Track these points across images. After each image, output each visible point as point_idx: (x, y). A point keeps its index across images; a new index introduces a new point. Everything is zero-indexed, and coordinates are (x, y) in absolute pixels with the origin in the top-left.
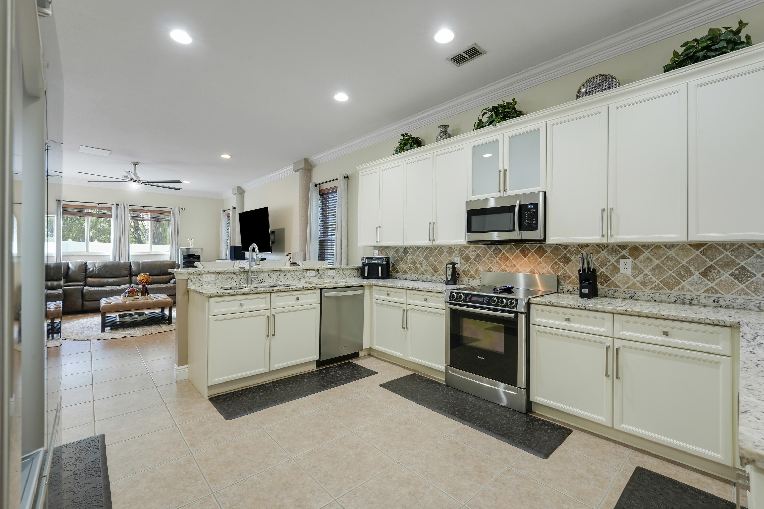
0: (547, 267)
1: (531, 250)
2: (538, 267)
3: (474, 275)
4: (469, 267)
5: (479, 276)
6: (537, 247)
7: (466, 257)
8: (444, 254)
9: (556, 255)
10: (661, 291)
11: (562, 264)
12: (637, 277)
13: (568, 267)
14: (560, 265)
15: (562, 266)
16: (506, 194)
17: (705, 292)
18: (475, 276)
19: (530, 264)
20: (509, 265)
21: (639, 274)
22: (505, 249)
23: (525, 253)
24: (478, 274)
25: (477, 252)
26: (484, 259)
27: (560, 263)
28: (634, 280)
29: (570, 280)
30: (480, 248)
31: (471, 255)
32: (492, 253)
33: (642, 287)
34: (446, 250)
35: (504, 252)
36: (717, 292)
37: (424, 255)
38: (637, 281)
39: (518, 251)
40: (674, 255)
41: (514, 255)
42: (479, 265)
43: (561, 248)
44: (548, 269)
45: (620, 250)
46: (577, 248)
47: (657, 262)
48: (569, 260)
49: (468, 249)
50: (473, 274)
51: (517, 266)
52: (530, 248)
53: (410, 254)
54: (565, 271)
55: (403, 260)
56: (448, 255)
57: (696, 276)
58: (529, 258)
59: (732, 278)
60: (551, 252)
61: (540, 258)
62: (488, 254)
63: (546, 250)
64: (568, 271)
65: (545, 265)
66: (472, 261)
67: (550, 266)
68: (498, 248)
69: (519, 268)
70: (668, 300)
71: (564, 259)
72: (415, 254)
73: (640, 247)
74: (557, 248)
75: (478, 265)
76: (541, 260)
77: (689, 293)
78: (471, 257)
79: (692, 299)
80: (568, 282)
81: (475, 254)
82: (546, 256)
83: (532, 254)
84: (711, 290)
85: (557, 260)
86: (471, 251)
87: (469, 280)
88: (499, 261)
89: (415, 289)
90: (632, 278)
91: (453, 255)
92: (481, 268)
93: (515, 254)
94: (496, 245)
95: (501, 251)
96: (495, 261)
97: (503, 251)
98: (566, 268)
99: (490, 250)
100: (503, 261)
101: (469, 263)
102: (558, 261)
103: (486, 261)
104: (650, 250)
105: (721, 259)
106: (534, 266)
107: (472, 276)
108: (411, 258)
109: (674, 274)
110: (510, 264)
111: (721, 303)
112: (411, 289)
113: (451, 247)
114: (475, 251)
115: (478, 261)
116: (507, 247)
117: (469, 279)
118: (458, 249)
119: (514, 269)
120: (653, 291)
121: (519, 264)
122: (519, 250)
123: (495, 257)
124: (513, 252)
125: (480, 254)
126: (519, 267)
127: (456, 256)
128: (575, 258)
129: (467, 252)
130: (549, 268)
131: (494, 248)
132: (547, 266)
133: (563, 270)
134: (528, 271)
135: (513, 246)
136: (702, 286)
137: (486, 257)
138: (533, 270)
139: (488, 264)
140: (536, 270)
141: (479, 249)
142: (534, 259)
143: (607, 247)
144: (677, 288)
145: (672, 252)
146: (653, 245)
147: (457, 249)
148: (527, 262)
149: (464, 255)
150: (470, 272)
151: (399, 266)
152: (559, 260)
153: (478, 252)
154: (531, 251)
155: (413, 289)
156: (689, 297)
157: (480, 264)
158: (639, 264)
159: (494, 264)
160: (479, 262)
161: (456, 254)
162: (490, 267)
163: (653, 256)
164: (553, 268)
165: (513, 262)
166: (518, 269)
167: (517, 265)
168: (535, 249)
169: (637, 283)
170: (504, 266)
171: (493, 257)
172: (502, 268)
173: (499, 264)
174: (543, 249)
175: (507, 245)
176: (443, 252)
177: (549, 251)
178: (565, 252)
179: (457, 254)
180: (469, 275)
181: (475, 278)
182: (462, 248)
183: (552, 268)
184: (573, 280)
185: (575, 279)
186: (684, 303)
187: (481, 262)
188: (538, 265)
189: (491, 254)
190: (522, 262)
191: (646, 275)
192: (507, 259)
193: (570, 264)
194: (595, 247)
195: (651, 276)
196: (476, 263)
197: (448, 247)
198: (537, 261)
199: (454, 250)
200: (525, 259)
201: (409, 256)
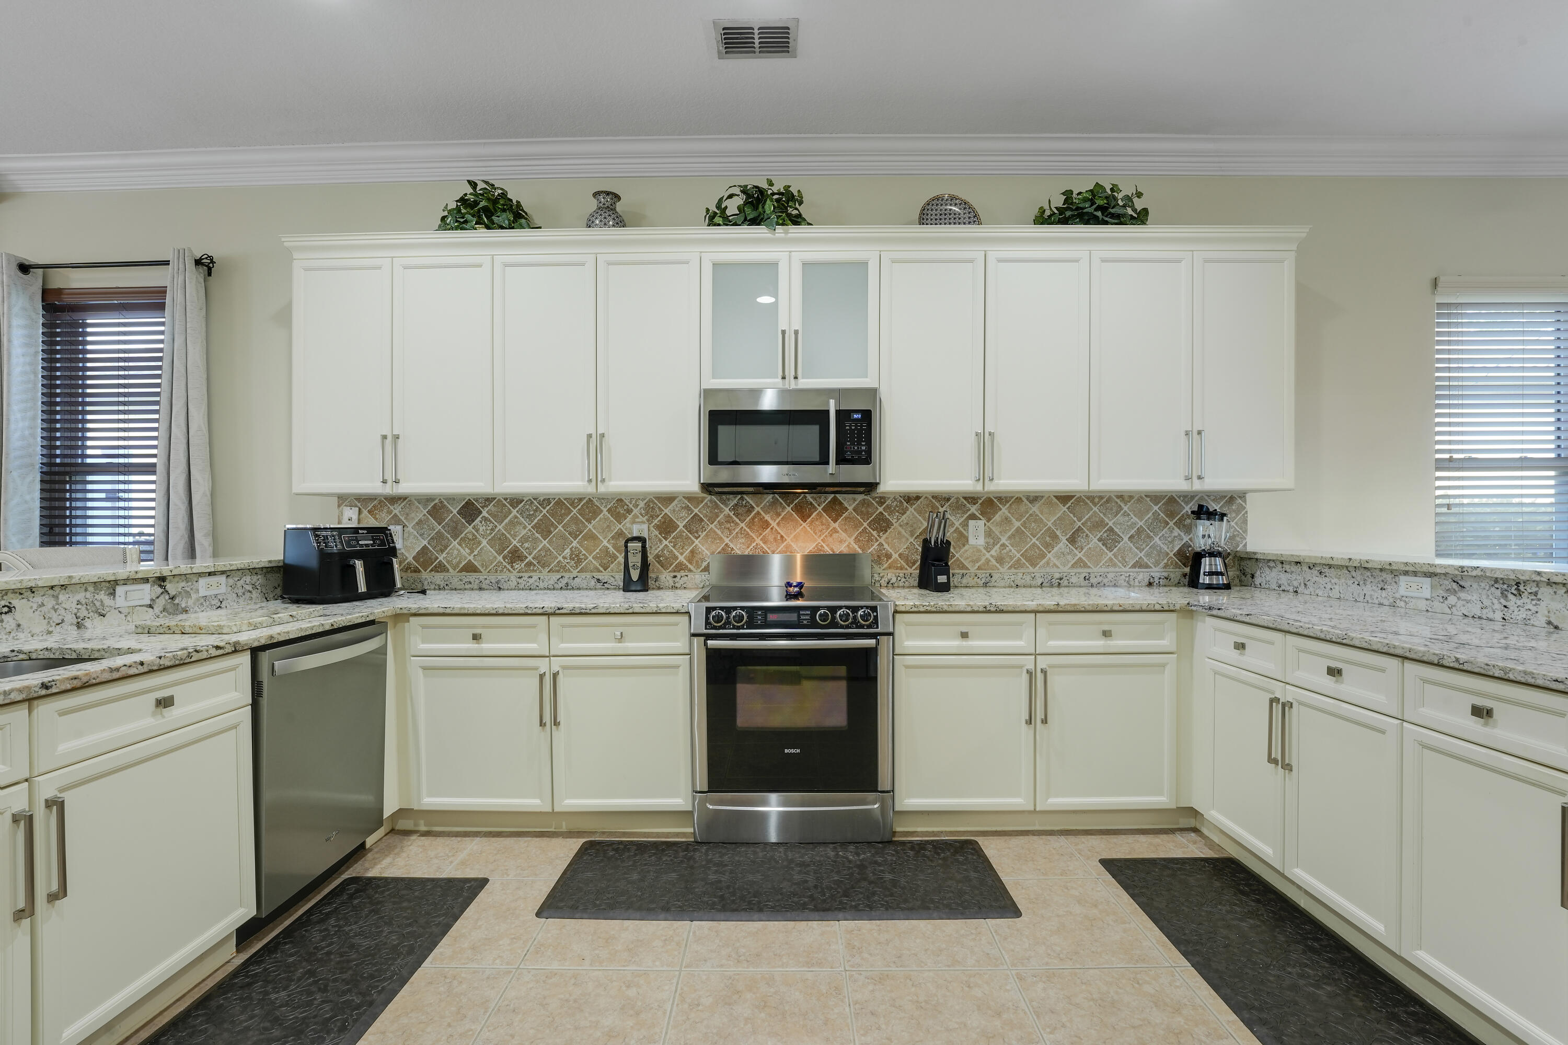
0: (849, 539)
1: (817, 506)
2: (830, 539)
3: (687, 564)
4: (674, 547)
5: (698, 566)
6: (829, 500)
7: (664, 522)
8: (601, 515)
9: (865, 516)
10: (1022, 570)
11: (875, 533)
12: (991, 549)
13: (887, 538)
14: (872, 535)
15: (876, 536)
16: (796, 384)
17: (1073, 566)
18: (690, 566)
19: (816, 534)
20: (771, 538)
21: (994, 544)
22: (761, 503)
23: (803, 511)
24: (697, 562)
25: (693, 511)
26: (712, 526)
27: (872, 531)
28: (988, 555)
29: (890, 561)
30: (702, 502)
31: (677, 519)
32: (731, 514)
33: (998, 565)
34: (606, 506)
35: (758, 512)
36: (1086, 566)
37: (536, 521)
38: (992, 556)
39: (789, 509)
40: (1038, 513)
41: (781, 517)
42: (698, 540)
43: (873, 502)
44: (850, 543)
45: (968, 505)
46: (901, 501)
47: (1017, 524)
48: (889, 524)
49: (670, 504)
50: (685, 561)
51: (789, 540)
52: (813, 503)
53: (485, 519)
54: (881, 545)
55: (463, 535)
56: (612, 519)
57: (1063, 544)
58: (812, 522)
59: (1100, 544)
60: (854, 510)
61: (835, 521)
62: (722, 516)
63: (846, 505)
64: (886, 546)
65: (843, 535)
66: (681, 531)
67: (853, 538)
68: (744, 502)
69: (792, 544)
70: (1033, 583)
71: (879, 524)
72: (506, 517)
73: (995, 500)
74: (866, 501)
75: (697, 542)
76: (836, 525)
77: (1055, 570)
78: (678, 523)
79: (1061, 579)
80: (885, 566)
81: (689, 515)
82: (846, 518)
83: (818, 514)
84: (1080, 563)
85: (865, 524)
86: (677, 509)
87: (675, 577)
88: (748, 530)
89: (583, 611)
90: (984, 551)
91: (628, 519)
92: (703, 549)
93: (783, 514)
94: (740, 496)
95: (753, 507)
96: (737, 530)
97: (757, 509)
98: (882, 540)
99: (726, 505)
100: (758, 531)
101: (672, 536)
102: (868, 527)
103: (716, 530)
104: (1008, 505)
105: (1089, 518)
106: (822, 538)
107: (680, 567)
108: (492, 530)
109: (1037, 542)
110: (773, 537)
111: (1093, 580)
112: (568, 612)
113: (620, 500)
114: (687, 508)
115: (697, 532)
116: (765, 499)
117: (675, 574)
118: (642, 504)
119: (782, 547)
120: (1013, 570)
121: (792, 536)
122: (791, 506)
123: (738, 521)
124: (779, 510)
125: (702, 516)
126: (792, 541)
127: (637, 520)
128: (898, 519)
129: (666, 511)
130: (851, 540)
131: (735, 502)
132: (849, 537)
133: (878, 543)
134: (811, 549)
135: (778, 497)
136: (1069, 557)
137: (715, 523)
138: (822, 546)
139: (721, 539)
140: (828, 545)
141: (698, 504)
142: (823, 525)
143: (948, 499)
144: (1041, 563)
145: (1035, 509)
146: (1012, 497)
147: (638, 505)
148: (810, 530)
149: (660, 518)
150: (677, 558)
151: (448, 553)
152: (869, 524)
153: (696, 511)
154: (816, 509)
155: (578, 611)
156: (1057, 576)
157: (700, 538)
158: (993, 529)
159: (737, 536)
160: (700, 534)
161: (636, 516)
162: (726, 544)
163: (1012, 514)
164: (859, 540)
165: (780, 531)
166: (790, 545)
167: (788, 537)
168: (824, 505)
169: (992, 559)
170: (758, 541)
171: (733, 522)
172: (754, 544)
173: (747, 536)
174: (841, 503)
175: (765, 496)
176: (596, 512)
177: (850, 509)
178: (881, 509)
179: (638, 517)
180: (675, 564)
181: (690, 571)
182: (653, 501)
183: (857, 540)
184: (895, 561)
185: (898, 560)
186: (1052, 586)
187: (704, 533)
188: (831, 535)
189: (729, 516)
190: (798, 530)
191: (1003, 545)
192: (766, 525)
193: (889, 531)
194: (931, 501)
195: (1010, 547)
196: (690, 536)
197: (613, 499)
198: (828, 529)
199: (631, 506)
200: (804, 524)
201: (481, 522)
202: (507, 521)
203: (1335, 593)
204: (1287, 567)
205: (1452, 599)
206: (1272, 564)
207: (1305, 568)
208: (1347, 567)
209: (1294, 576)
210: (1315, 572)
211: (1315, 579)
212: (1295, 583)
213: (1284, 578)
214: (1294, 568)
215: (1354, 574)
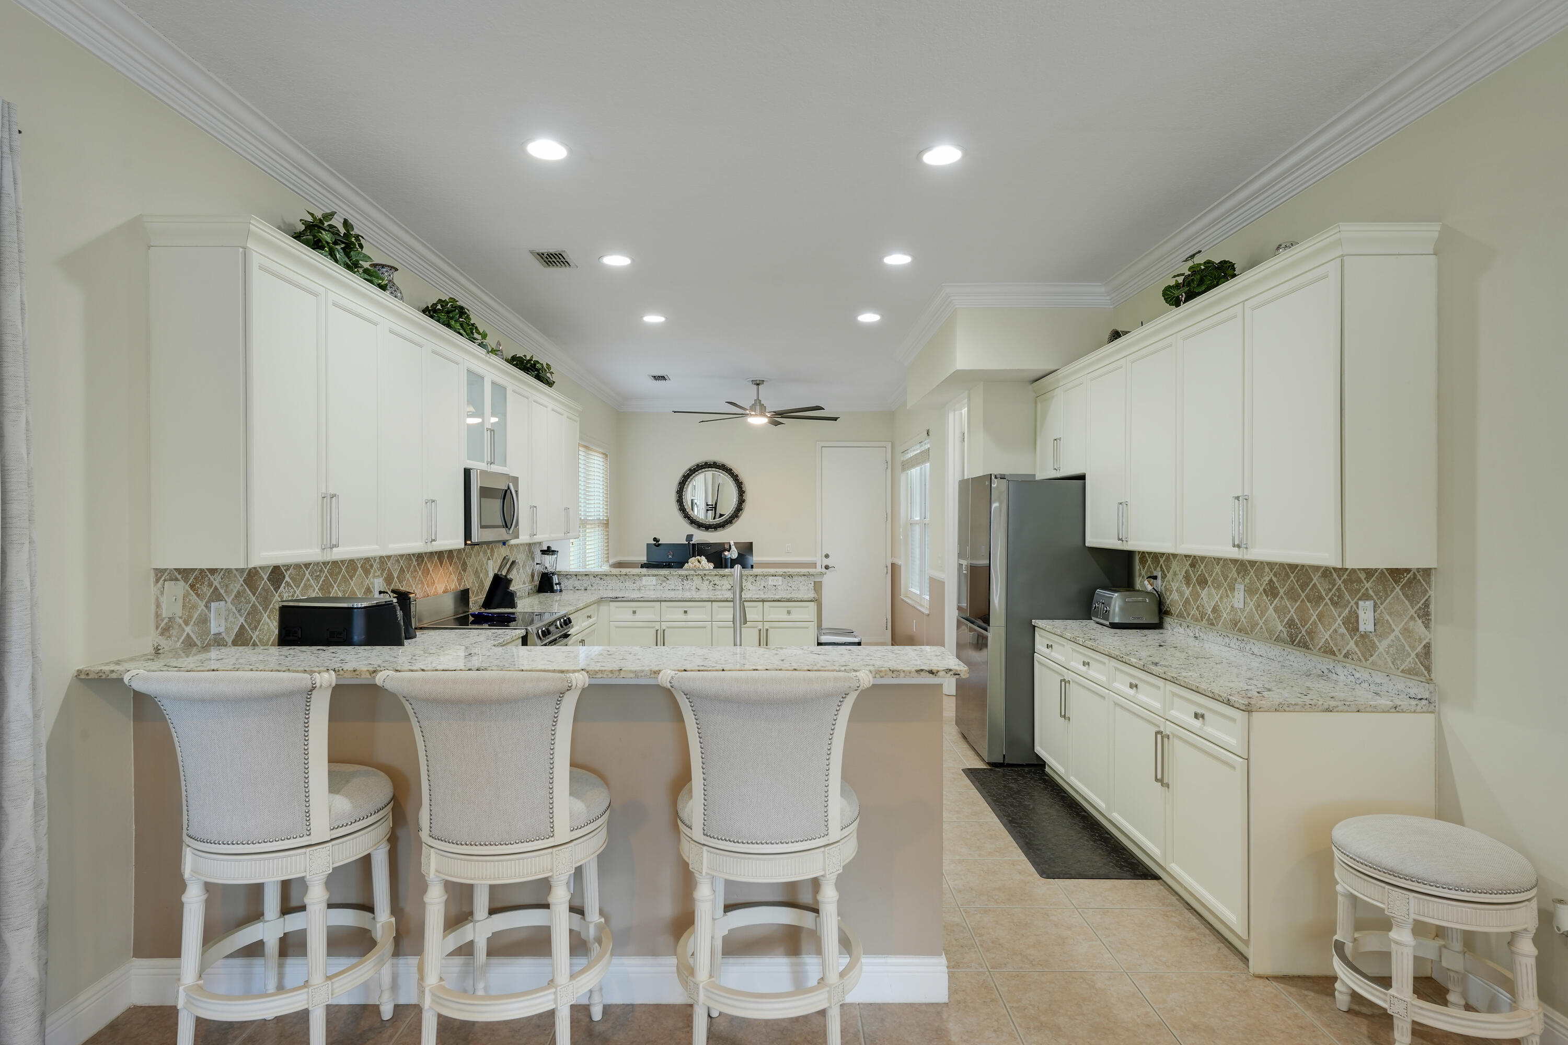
2: (449, 580)
8: (358, 572)
9: (460, 561)
11: (463, 573)
16: (492, 469)
19: (445, 576)
23: (441, 560)
26: (408, 576)
31: (394, 572)
34: (360, 563)
35: (426, 561)
37: (321, 582)
41: (434, 565)
48: (467, 566)
51: (435, 582)
53: (288, 584)
54: (464, 581)
55: (271, 606)
56: (363, 575)
58: (443, 567)
60: (457, 557)
61: (450, 566)
62: (412, 566)
66: (395, 582)
67: (457, 577)
71: (463, 566)
72: (302, 580)
76: (450, 569)
78: (394, 575)
81: (398, 567)
82: (454, 563)
83: (445, 561)
86: (393, 562)
88: (421, 577)
91: (371, 574)
93: (434, 562)
96: (417, 578)
100: (425, 577)
102: (461, 569)
103: (409, 579)
106: (446, 579)
110: (430, 581)
114: (398, 561)
115: (402, 581)
118: (378, 560)
119: (432, 589)
121: (436, 579)
123: (418, 570)
125: (404, 567)
126: (436, 584)
128: (469, 562)
129: (389, 564)
132: (454, 577)
134: (442, 588)
137: (409, 573)
138: (446, 586)
139: (412, 586)
140: (449, 585)
142: (446, 569)
147: (376, 561)
148: (442, 574)
149: (386, 571)
151: (260, 630)
153: (402, 563)
159: (417, 583)
160: (403, 583)
161: (375, 572)
165: (432, 576)
166: (436, 587)
170: (424, 585)
171: (416, 571)
172: (423, 589)
173: (421, 582)
176: (355, 569)
187: (405, 582)
188: (450, 577)
189: (415, 566)
190: (439, 575)
192: (429, 571)
193: (467, 571)
198: (449, 572)
199: (373, 562)
200: (441, 570)
201: (285, 588)
202: (302, 585)
203: (610, 587)
204: (580, 578)
205: (664, 584)
206: (569, 577)
207: (591, 577)
208: (616, 575)
209: (584, 582)
210: (597, 579)
211: (597, 582)
212: (585, 585)
213: (577, 584)
214: (584, 578)
215: (619, 578)
